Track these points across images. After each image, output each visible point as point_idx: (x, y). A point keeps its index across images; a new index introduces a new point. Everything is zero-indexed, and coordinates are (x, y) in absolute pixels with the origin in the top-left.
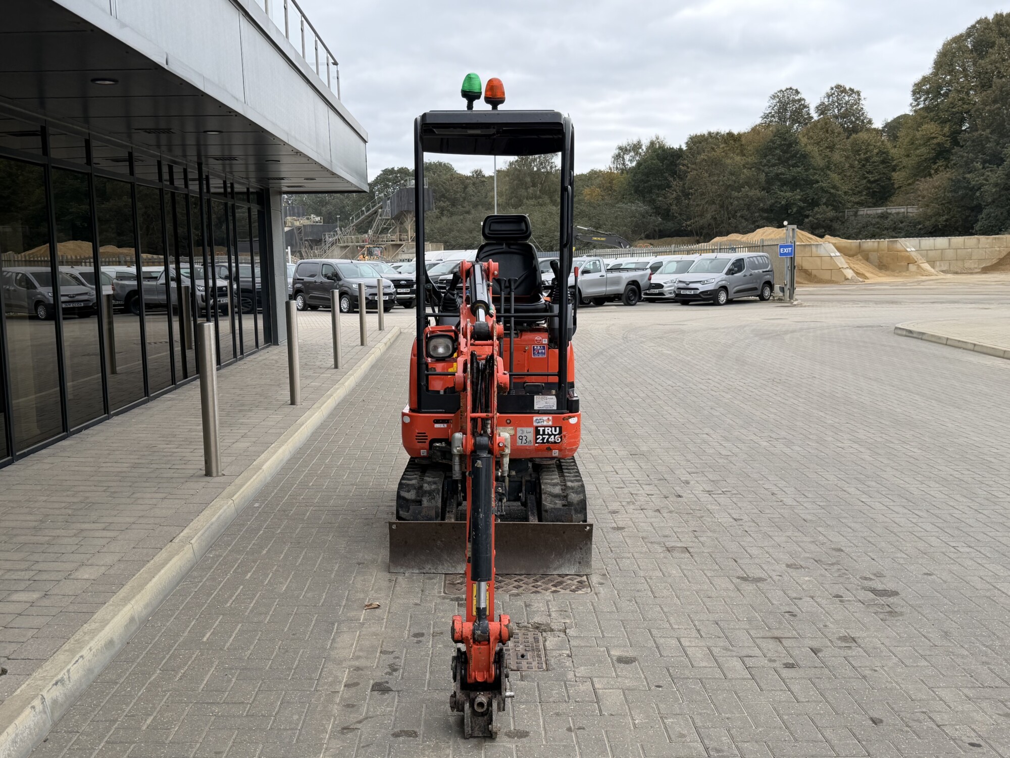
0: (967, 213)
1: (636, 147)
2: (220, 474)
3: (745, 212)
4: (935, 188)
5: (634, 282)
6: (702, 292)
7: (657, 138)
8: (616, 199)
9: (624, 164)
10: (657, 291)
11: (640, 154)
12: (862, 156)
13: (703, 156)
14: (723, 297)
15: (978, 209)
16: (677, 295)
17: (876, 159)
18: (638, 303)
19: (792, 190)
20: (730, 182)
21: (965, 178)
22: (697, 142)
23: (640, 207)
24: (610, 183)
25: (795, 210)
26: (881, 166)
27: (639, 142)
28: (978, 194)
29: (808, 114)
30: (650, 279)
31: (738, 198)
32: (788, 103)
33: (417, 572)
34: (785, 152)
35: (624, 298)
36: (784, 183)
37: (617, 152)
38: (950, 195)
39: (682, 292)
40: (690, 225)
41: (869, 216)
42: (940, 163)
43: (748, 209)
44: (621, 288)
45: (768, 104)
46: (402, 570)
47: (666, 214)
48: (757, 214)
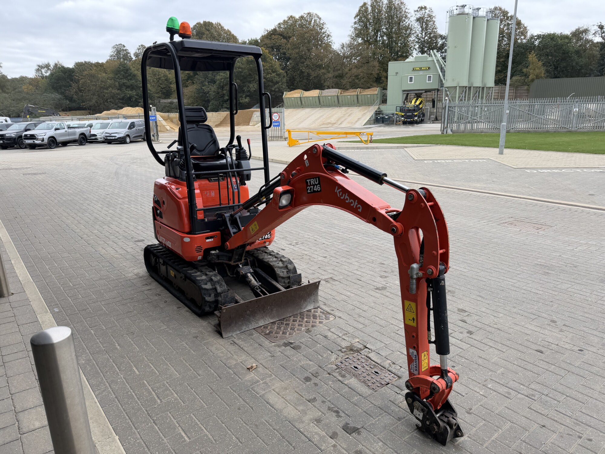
0: (204, 103)
1: (47, 66)
2: (10, 294)
3: (112, 100)
4: (191, 92)
5: (83, 134)
6: (118, 138)
7: (58, 62)
8: (42, 91)
9: (42, 74)
10: (94, 138)
11: (50, 69)
12: (157, 77)
13: (86, 73)
14: (128, 140)
15: (208, 101)
16: (106, 139)
17: (163, 78)
18: (86, 144)
19: (132, 90)
20: (102, 86)
21: (202, 89)
22: (79, 65)
23: (56, 96)
24: (37, 83)
25: (134, 99)
26: (166, 82)
27: (49, 64)
28: (208, 95)
29: (130, 57)
30: (90, 132)
31: (107, 93)
32: (121, 51)
33: (239, 332)
34: (125, 73)
35: (79, 141)
36: (128, 87)
37: (37, 67)
38: (197, 95)
39: (108, 138)
40: (84, 105)
41: (165, 103)
42: (189, 81)
43: (113, 98)
44: (77, 137)
45: (111, 51)
46: (230, 335)
47: (71, 99)
48: (117, 101)
